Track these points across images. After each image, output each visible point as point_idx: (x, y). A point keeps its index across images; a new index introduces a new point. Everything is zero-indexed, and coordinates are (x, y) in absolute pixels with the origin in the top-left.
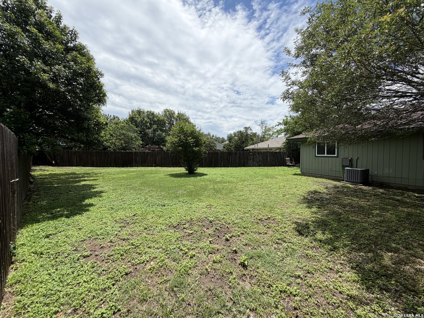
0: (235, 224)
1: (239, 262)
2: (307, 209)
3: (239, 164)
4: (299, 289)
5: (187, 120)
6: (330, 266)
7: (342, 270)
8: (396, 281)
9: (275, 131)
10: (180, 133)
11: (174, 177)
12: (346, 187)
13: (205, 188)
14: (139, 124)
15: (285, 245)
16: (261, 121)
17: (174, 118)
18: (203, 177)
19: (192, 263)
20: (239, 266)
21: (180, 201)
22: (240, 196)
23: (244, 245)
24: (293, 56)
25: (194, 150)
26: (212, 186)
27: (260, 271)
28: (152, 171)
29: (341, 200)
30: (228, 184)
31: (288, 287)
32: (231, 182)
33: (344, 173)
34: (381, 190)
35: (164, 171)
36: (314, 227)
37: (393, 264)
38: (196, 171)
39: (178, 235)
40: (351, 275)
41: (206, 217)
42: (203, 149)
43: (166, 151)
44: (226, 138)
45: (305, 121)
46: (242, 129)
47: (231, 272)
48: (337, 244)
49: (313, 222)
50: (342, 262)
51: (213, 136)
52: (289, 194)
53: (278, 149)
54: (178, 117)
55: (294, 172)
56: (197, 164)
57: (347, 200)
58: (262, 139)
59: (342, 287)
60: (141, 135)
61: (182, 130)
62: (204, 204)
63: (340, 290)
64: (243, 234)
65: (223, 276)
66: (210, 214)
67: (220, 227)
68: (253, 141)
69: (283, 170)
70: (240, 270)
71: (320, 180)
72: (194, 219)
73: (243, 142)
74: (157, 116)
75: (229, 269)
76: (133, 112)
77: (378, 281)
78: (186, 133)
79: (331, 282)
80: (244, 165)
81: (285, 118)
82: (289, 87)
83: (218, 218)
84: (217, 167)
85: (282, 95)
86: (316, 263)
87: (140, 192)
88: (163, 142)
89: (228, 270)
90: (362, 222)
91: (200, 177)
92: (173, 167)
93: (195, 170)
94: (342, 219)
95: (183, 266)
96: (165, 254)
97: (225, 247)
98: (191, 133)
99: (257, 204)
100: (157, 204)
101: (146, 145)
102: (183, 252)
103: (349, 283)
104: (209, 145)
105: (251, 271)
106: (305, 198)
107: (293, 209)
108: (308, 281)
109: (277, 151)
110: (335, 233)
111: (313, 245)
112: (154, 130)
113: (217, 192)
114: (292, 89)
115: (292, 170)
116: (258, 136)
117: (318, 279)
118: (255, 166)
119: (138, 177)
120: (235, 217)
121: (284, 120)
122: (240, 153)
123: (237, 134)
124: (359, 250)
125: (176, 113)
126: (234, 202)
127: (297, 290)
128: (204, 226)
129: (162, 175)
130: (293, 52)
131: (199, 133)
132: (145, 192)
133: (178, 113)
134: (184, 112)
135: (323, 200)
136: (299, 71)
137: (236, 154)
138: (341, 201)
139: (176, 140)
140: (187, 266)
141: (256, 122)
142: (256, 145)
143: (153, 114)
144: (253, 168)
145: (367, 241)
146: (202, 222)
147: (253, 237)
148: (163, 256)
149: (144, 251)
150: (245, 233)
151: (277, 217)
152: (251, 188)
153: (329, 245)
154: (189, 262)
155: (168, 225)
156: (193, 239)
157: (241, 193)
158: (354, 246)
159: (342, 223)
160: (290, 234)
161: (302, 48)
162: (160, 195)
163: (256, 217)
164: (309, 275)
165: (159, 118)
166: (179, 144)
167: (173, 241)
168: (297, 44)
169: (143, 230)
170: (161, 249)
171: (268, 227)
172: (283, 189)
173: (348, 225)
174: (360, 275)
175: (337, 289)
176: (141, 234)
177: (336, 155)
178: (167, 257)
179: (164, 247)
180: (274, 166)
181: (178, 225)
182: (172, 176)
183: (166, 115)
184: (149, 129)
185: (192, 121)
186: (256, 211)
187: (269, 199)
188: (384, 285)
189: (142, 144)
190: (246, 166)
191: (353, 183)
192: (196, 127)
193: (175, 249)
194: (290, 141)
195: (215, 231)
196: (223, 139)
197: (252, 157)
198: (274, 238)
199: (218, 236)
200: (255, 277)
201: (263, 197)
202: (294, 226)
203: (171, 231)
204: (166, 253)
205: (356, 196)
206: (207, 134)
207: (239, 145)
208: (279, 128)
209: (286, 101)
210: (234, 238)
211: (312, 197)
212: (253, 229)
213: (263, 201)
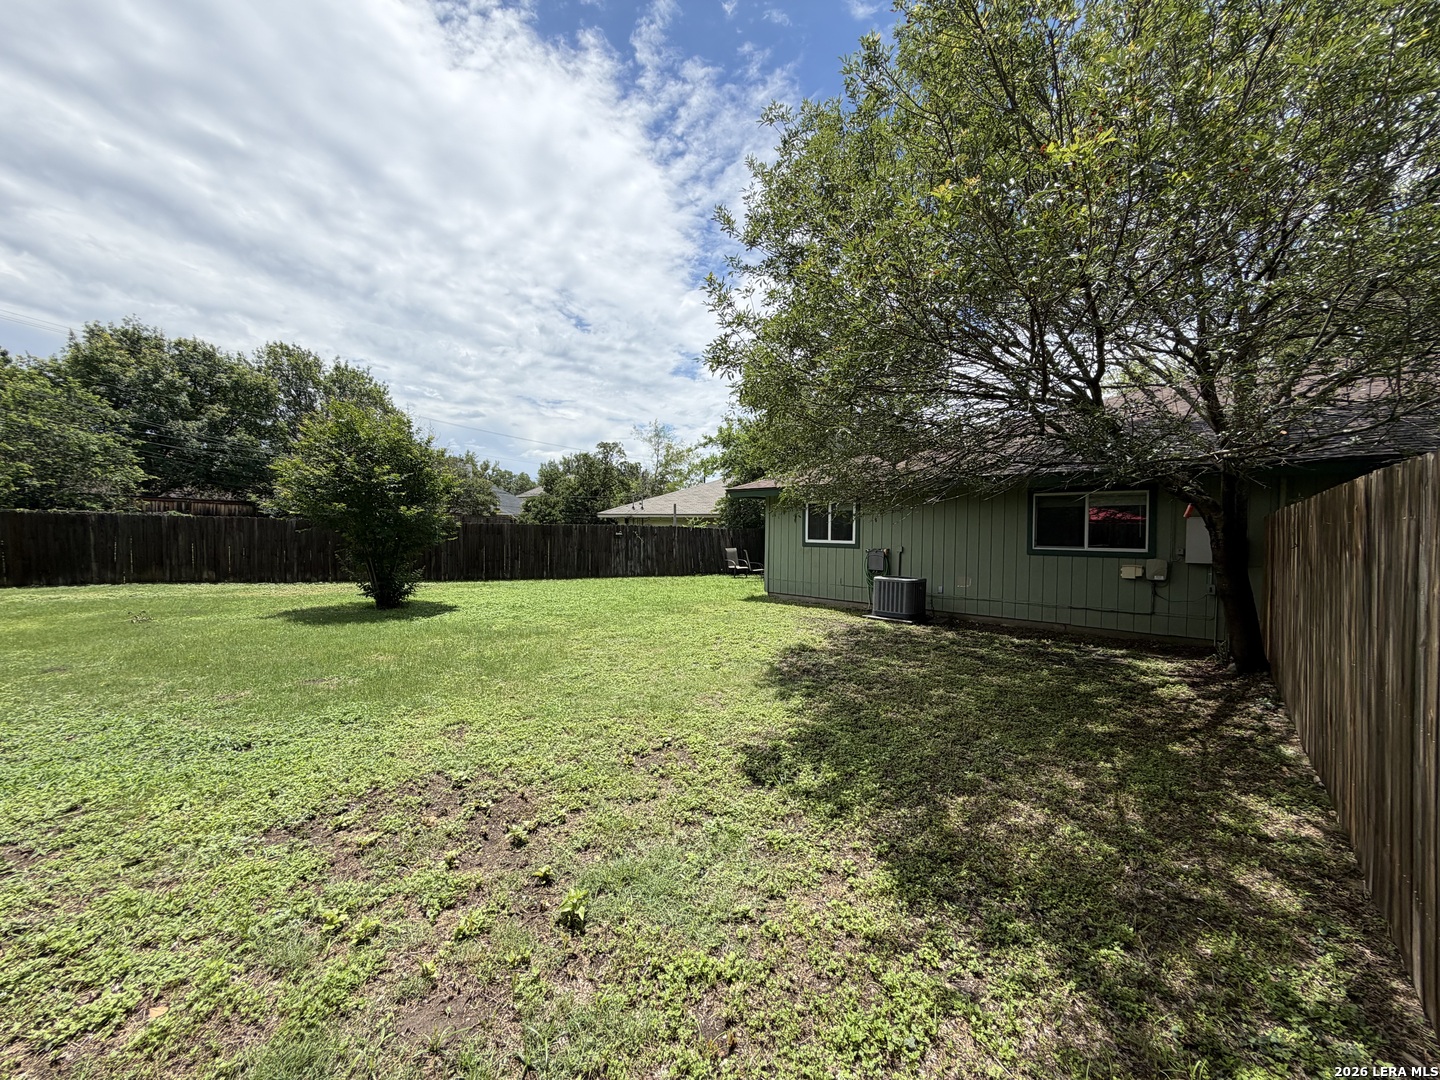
0: (552, 779)
1: (555, 914)
2: (778, 703)
3: (579, 569)
4: (743, 956)
5: (375, 398)
6: (829, 863)
7: (855, 868)
8: (970, 868)
9: (697, 461)
10: (338, 446)
11: (306, 623)
12: (875, 630)
13: (441, 661)
14: (127, 393)
15: (710, 824)
16: (653, 428)
17: (317, 384)
18: (437, 618)
19: (363, 965)
20: (556, 930)
21: (326, 721)
22: (577, 677)
23: (579, 850)
24: (741, 237)
25: (400, 518)
26: (472, 651)
27: (626, 929)
28: (198, 600)
29: (864, 667)
30: (534, 639)
31: (712, 960)
32: (546, 633)
33: (871, 589)
34: (950, 635)
35: (260, 601)
36: (794, 756)
37: (966, 824)
38: (411, 598)
39: (307, 860)
40: (876, 876)
41: (439, 768)
42: (442, 512)
43: (277, 515)
44: (534, 477)
45: (776, 438)
46: (593, 450)
47: (523, 958)
48: (847, 795)
49: (791, 740)
50: (857, 844)
51: (486, 467)
52: (730, 660)
53: (704, 520)
54: (334, 382)
55: (747, 592)
56: (415, 568)
57: (875, 667)
58: (658, 487)
59: (855, 917)
60: (140, 442)
61: (347, 435)
62: (436, 720)
63: (848, 927)
64: (578, 810)
65: (492, 981)
66: (458, 758)
67: (494, 801)
68: (628, 490)
69: (718, 587)
70: (560, 942)
71: (815, 612)
72: (386, 787)
73: (596, 493)
74: (231, 368)
75: (516, 948)
76: (93, 333)
77: (936, 879)
78: (365, 449)
79: (829, 909)
80: (596, 572)
81: (725, 426)
82: (729, 331)
83: (488, 766)
84: (498, 579)
85: (708, 352)
86: (794, 861)
87: (116, 698)
88: (262, 480)
89: (513, 954)
90: (908, 724)
91: (425, 620)
92: (309, 581)
93: (407, 593)
94: (864, 722)
95: (319, 987)
96: (232, 955)
97: (507, 873)
98: (392, 450)
99: (632, 701)
100: (210, 745)
101: (167, 489)
102: (325, 928)
103: (870, 902)
104: (470, 497)
105: (597, 935)
106: (774, 671)
107: (740, 707)
108: (768, 924)
109: (703, 526)
110: (843, 764)
111: (786, 810)
112: (213, 426)
113: (491, 670)
114: (735, 338)
115: (742, 586)
116: (645, 475)
117: (795, 911)
118: (634, 575)
119: (111, 630)
120: (551, 757)
121: (720, 430)
122: (582, 532)
123: (575, 465)
124: (897, 802)
125: (328, 366)
126: (556, 702)
127: (737, 963)
128: (428, 805)
129: (246, 617)
130: (741, 224)
131: (425, 451)
132: (148, 694)
133: (337, 368)
134: (363, 366)
135: (819, 672)
136: (756, 286)
137: (568, 532)
138: (862, 670)
139: (322, 472)
140: (339, 981)
141: (638, 429)
142: (637, 505)
143: (209, 356)
144: (625, 579)
145: (915, 775)
146: (420, 793)
147: (610, 816)
148: (221, 968)
149: (115, 968)
150: (584, 807)
151: (692, 739)
152: (615, 647)
153: (828, 801)
154: (348, 964)
155: (259, 826)
156: (375, 864)
157: (579, 670)
158: (887, 794)
159: (863, 732)
160: (726, 785)
161: (765, 219)
162: (229, 700)
163: (625, 745)
164: (773, 904)
165: (241, 375)
166: (335, 488)
167: (282, 889)
168: (753, 206)
169: (119, 870)
170: (211, 940)
171: (662, 776)
172: (715, 647)
173: (875, 737)
174: (897, 871)
175: (842, 928)
176: (102, 891)
177: (853, 542)
178: (242, 967)
179: (228, 927)
180: (692, 573)
181: (314, 818)
182: (296, 620)
183: (276, 368)
184: (187, 419)
185: (398, 402)
186: (625, 727)
187: (672, 682)
188: (946, 885)
189: (145, 484)
190: (601, 573)
191: (893, 618)
192: (413, 430)
193: (285, 922)
194: (736, 495)
195: (472, 819)
196: (524, 478)
197: (624, 544)
198: (680, 808)
199: (485, 836)
200: (610, 953)
201: (654, 677)
202: (741, 758)
203: (272, 849)
204: (239, 950)
205: (897, 653)
206: (464, 456)
207: (582, 504)
208: (707, 453)
209: (719, 372)
210: (543, 831)
211: (792, 665)
212: (614, 788)
213: (652, 690)
